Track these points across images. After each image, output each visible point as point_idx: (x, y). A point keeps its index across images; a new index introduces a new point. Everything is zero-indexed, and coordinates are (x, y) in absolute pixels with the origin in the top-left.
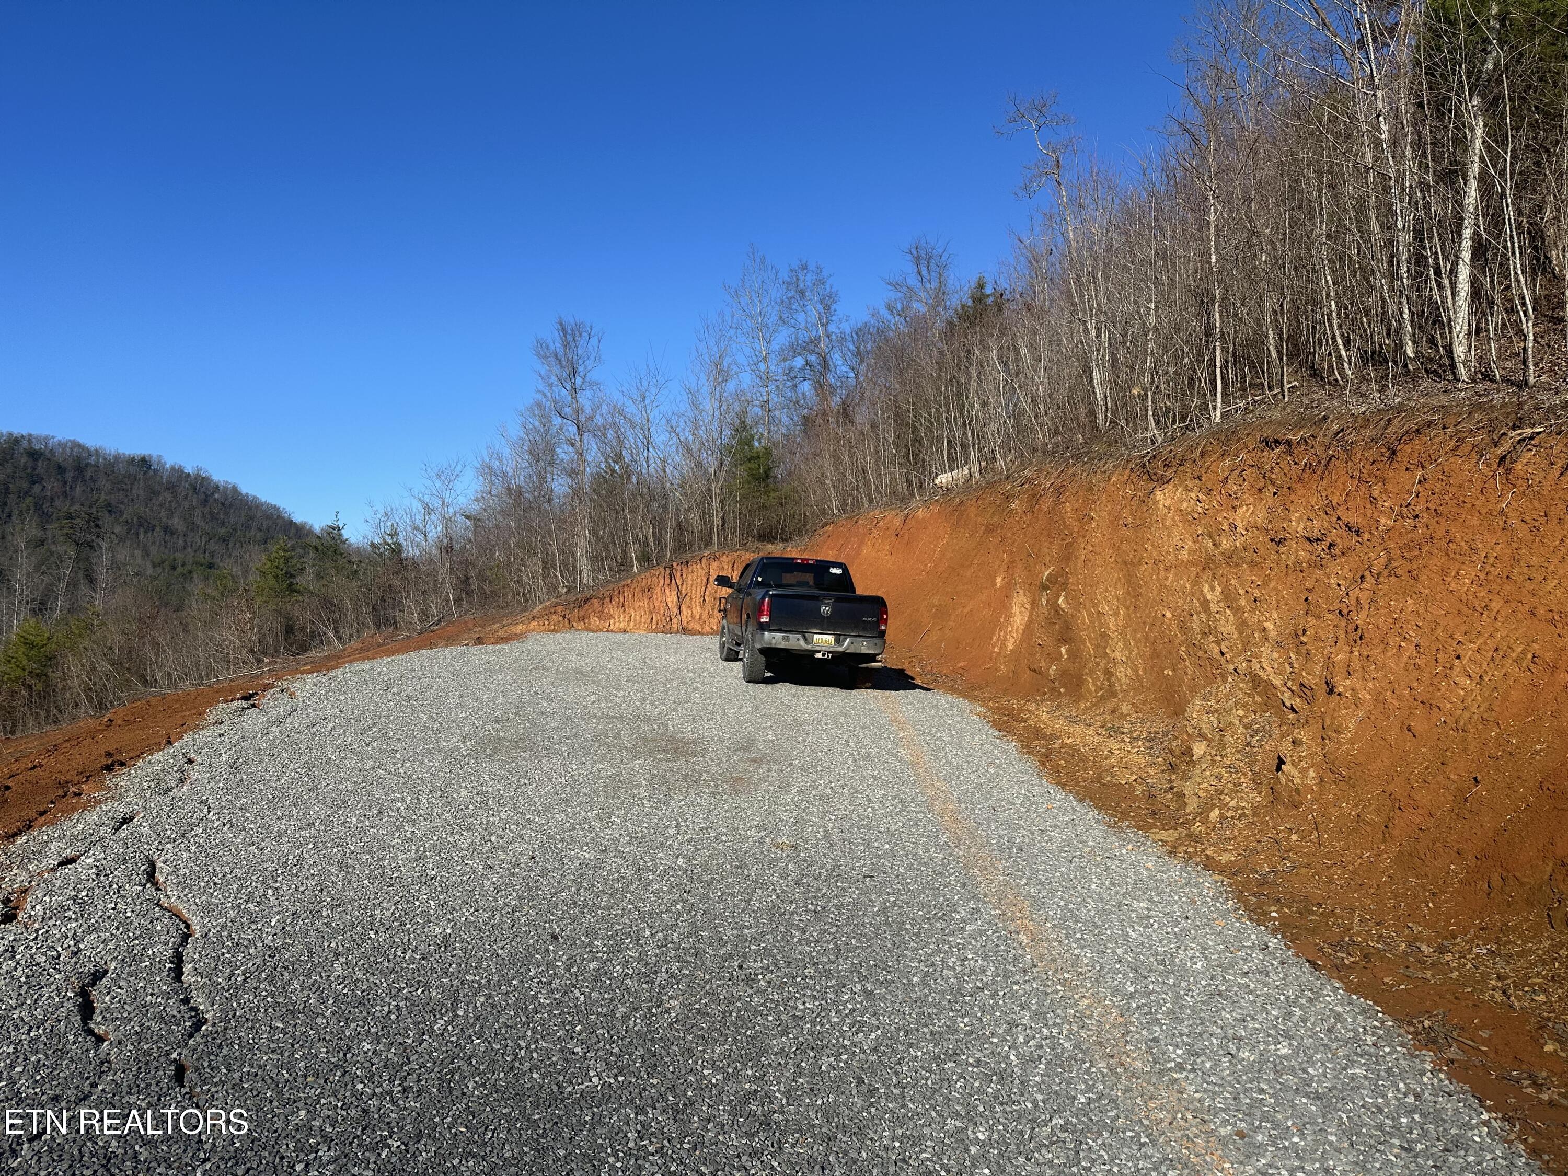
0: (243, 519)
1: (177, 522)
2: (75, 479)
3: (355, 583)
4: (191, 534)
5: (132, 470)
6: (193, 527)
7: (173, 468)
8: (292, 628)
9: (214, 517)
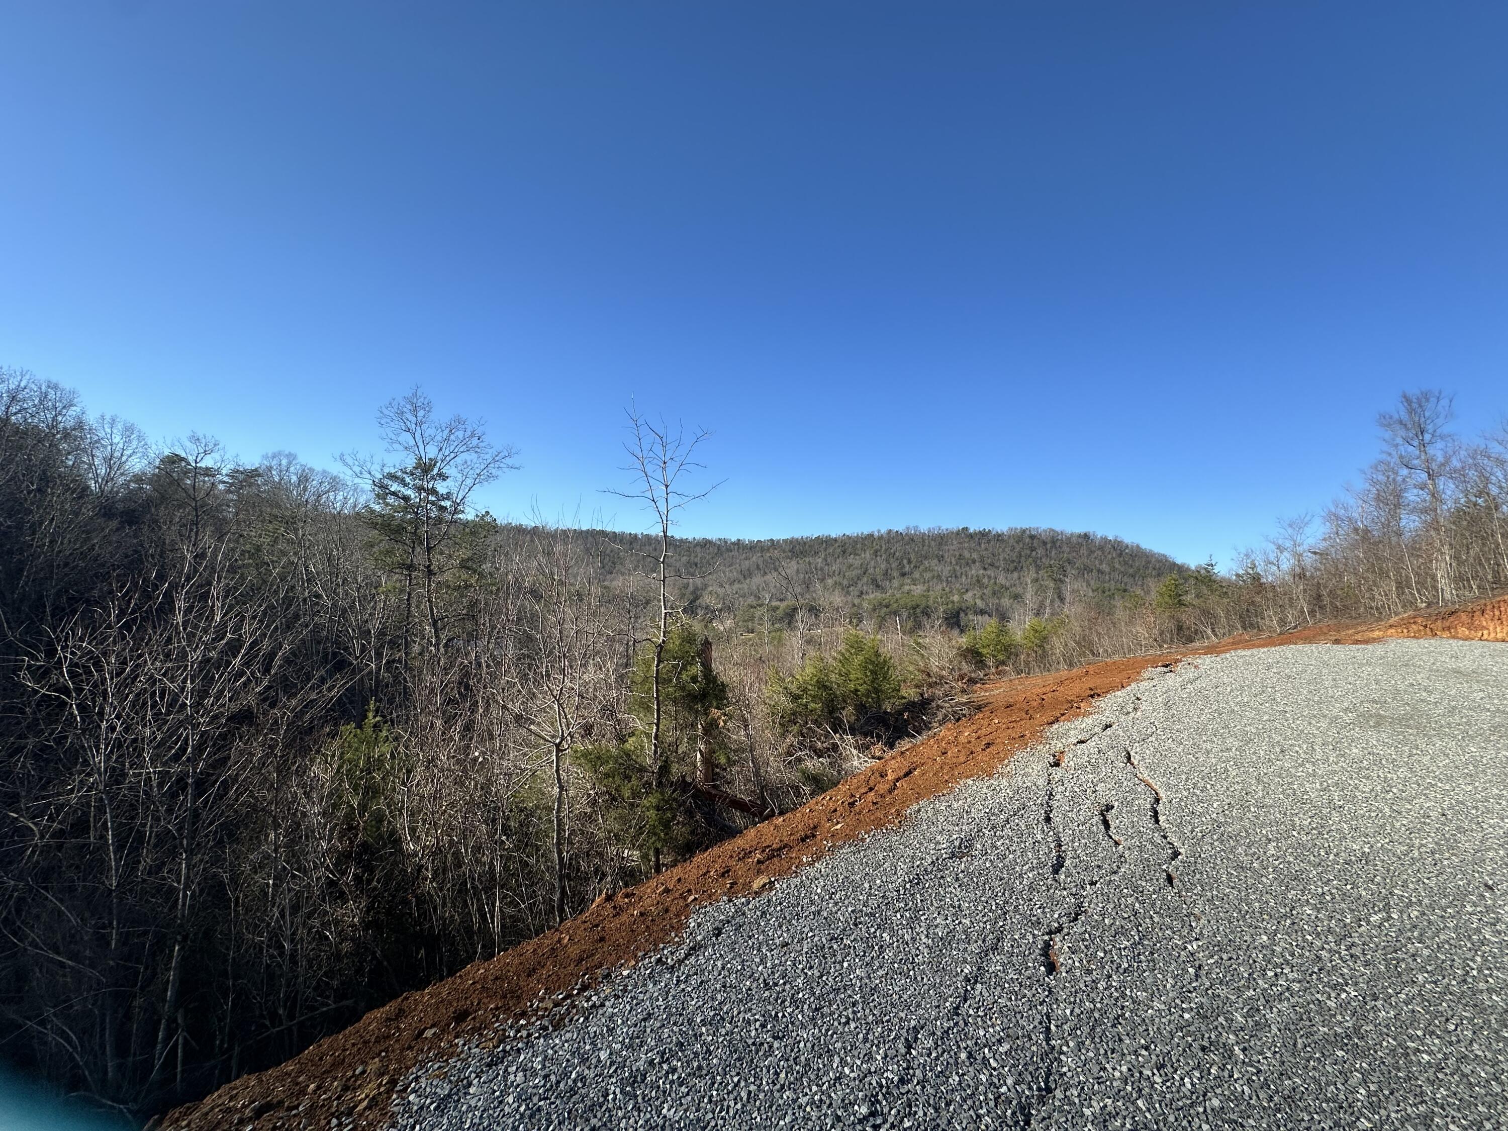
0: (1143, 563)
1: (1105, 567)
2: (1051, 547)
3: (1225, 600)
4: (1113, 574)
5: (1080, 540)
6: (1114, 569)
7: (1101, 537)
8: (1182, 626)
9: (1126, 563)
